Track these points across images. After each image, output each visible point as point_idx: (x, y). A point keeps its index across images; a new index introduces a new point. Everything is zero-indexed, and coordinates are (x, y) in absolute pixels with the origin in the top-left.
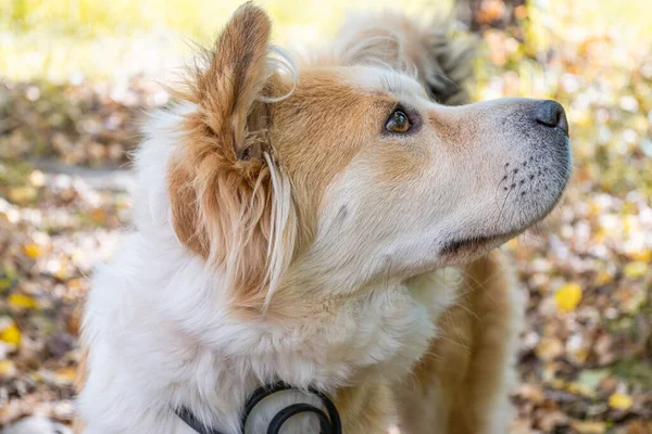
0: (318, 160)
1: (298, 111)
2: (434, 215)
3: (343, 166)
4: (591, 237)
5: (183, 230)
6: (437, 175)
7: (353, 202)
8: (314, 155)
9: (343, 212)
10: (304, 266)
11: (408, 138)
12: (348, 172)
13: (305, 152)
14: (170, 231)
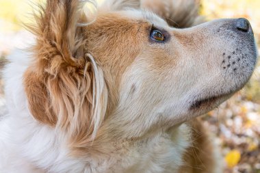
0: (116, 59)
1: (101, 35)
2: (185, 87)
3: (130, 63)
4: (243, 126)
5: (36, 112)
6: (184, 64)
7: (138, 82)
8: (114, 57)
9: (133, 88)
10: (112, 121)
11: (166, 44)
12: (134, 66)
13: (108, 55)
14: (28, 113)
